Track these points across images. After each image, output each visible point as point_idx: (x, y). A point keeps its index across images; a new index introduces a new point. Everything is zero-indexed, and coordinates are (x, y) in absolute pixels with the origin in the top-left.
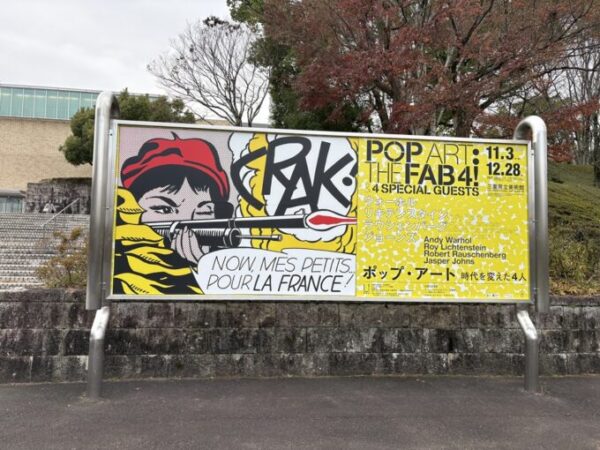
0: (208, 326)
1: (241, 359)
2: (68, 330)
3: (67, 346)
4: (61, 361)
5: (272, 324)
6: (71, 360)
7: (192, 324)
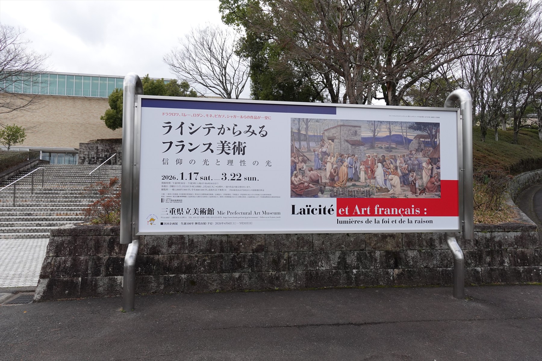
0: (215, 252)
1: (240, 277)
2: (107, 257)
3: (107, 269)
4: (103, 281)
5: (263, 250)
6: (110, 279)
7: (201, 251)
